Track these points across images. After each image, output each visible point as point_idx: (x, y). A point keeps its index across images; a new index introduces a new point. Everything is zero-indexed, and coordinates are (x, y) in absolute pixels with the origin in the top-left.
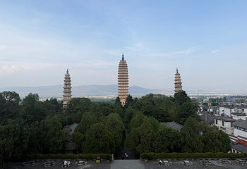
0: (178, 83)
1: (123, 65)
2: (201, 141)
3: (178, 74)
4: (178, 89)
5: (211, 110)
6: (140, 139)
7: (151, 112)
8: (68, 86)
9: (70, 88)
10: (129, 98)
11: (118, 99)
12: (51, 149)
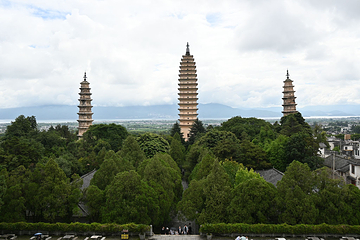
0: (289, 99)
1: (188, 64)
2: (313, 206)
3: (288, 82)
4: (289, 109)
5: (350, 148)
6: (204, 200)
7: (233, 151)
8: (86, 104)
9: (90, 108)
10: (198, 127)
11: (176, 128)
12: (46, 215)
